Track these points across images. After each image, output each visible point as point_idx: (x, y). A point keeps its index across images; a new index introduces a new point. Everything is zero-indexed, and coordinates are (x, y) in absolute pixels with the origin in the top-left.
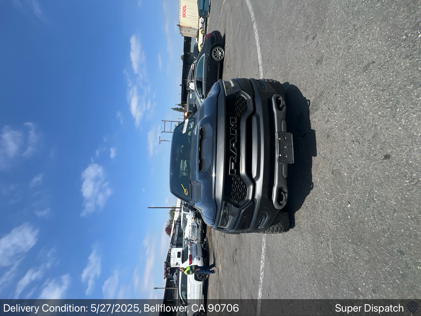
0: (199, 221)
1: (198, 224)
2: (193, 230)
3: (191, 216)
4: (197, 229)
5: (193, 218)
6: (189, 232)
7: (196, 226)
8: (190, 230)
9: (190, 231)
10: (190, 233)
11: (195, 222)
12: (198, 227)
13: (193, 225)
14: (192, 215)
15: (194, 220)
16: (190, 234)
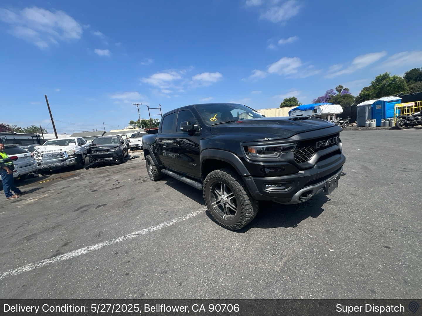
0: (73, 160)
1: (68, 160)
2: (55, 155)
3: (76, 149)
4: (59, 160)
5: (74, 151)
6: (50, 151)
7: (64, 158)
8: (54, 152)
9: (52, 152)
10: (49, 153)
11: (69, 156)
12: (63, 161)
13: (64, 154)
14: (77, 151)
15: (72, 153)
16: (47, 153)
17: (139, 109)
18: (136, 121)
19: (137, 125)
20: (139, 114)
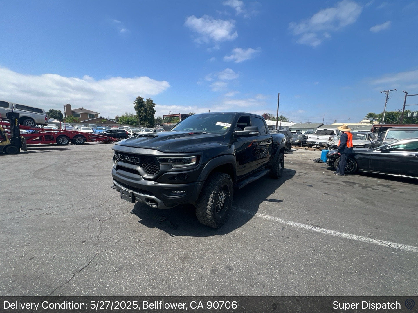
17: (387, 98)
18: (377, 113)
19: (377, 118)
20: (386, 104)
